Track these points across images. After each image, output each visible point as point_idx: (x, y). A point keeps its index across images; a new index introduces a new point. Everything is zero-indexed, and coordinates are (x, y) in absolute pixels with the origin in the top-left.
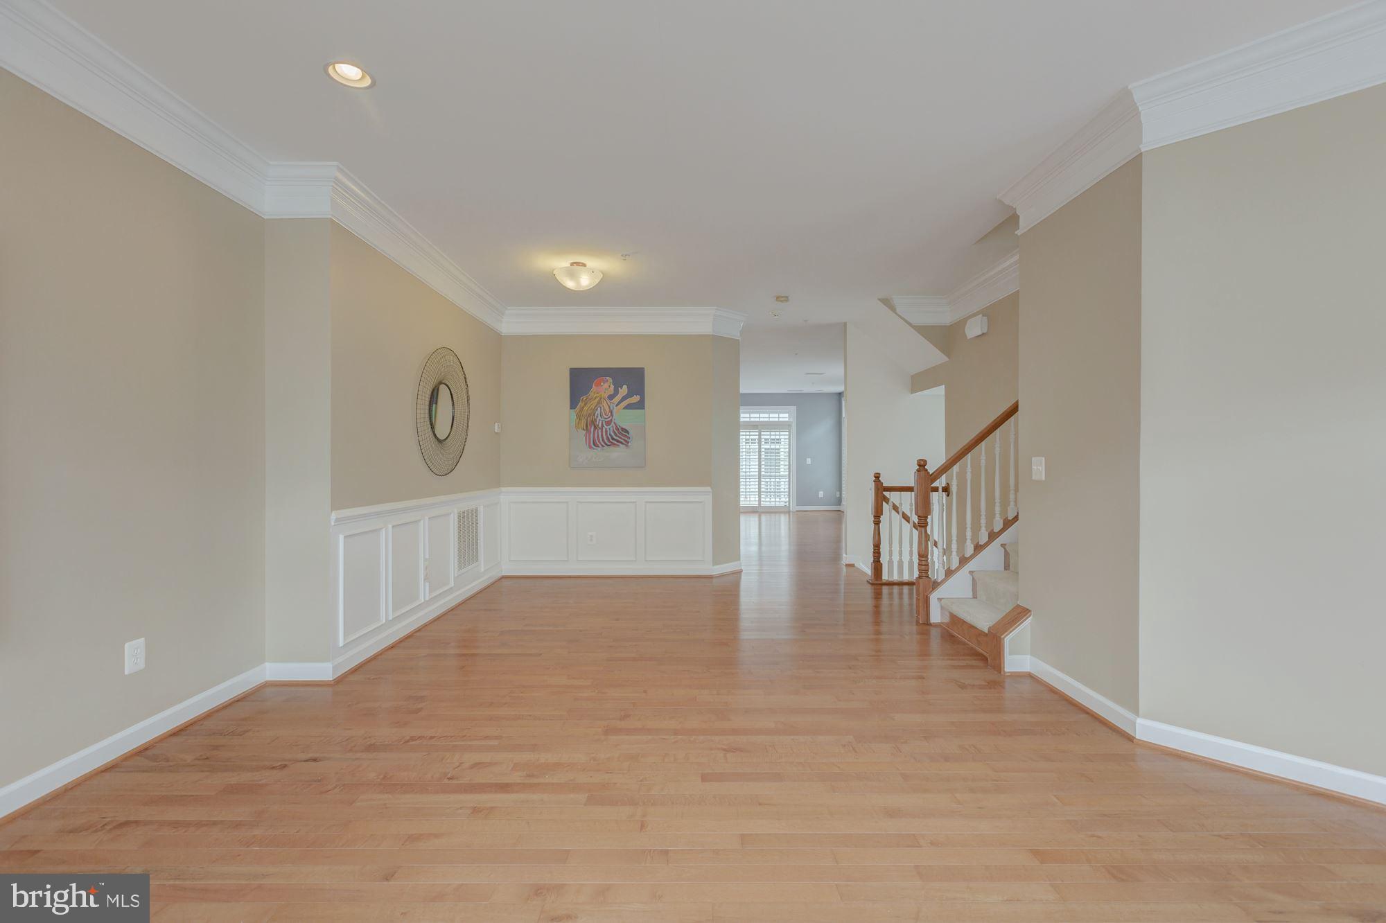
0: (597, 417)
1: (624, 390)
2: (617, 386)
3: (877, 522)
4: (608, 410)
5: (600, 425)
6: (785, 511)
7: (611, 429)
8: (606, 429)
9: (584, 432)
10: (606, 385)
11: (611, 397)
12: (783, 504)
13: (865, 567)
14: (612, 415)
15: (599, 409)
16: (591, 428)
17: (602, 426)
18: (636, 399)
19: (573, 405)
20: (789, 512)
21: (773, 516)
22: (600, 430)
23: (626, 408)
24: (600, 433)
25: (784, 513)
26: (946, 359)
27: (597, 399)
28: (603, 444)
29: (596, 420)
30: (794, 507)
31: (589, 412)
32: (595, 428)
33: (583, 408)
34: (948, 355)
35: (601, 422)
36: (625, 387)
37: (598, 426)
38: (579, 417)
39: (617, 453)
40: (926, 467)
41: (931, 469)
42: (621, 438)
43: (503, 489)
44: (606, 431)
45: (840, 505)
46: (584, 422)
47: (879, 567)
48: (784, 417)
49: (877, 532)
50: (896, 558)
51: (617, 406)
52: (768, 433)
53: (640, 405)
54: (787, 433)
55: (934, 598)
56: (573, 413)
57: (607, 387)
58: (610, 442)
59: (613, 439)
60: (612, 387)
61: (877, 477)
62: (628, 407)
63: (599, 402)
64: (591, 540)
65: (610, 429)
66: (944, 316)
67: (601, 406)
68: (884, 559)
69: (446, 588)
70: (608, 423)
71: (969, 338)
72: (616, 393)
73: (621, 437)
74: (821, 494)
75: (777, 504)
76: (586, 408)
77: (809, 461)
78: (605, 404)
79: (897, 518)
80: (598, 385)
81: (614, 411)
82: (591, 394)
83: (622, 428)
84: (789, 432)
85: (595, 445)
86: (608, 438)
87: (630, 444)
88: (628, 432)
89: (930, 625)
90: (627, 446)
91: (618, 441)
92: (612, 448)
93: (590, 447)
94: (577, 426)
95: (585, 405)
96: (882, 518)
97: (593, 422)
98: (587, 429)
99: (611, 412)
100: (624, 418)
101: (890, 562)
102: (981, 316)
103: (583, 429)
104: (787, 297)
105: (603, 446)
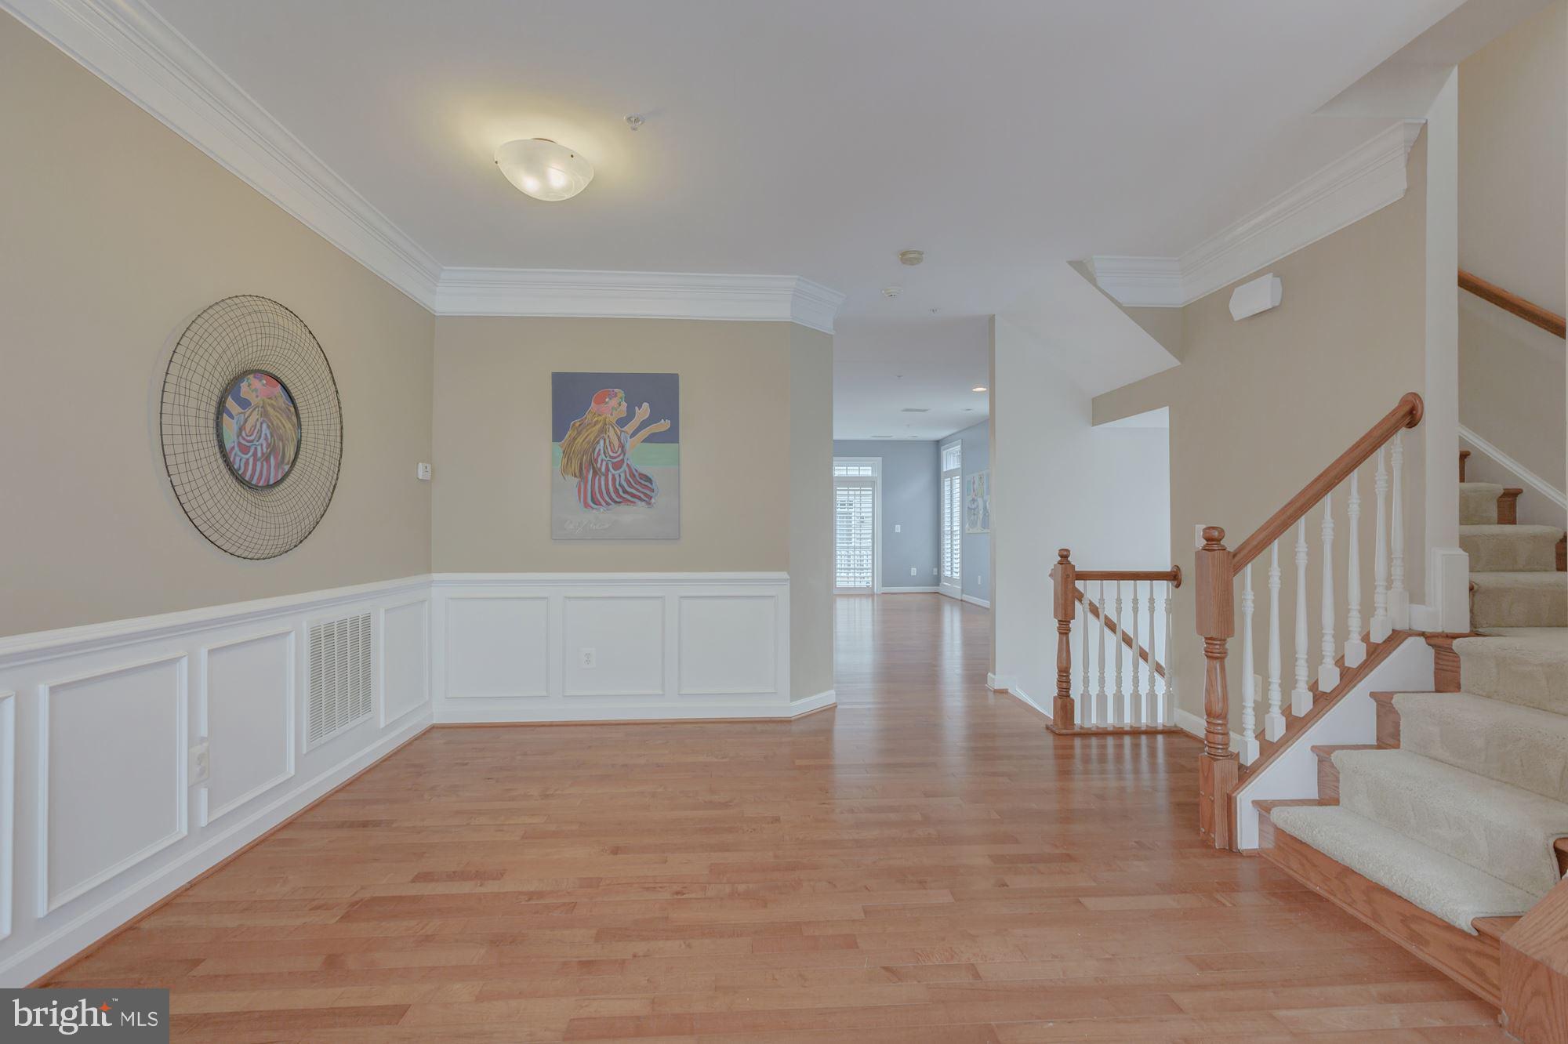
0: (599, 454)
1: (644, 411)
2: (633, 404)
3: (1064, 630)
4: (616, 443)
5: (603, 469)
6: (867, 593)
7: (623, 475)
8: (613, 475)
9: (577, 480)
10: (613, 402)
11: (622, 422)
12: (864, 584)
13: (1045, 706)
14: (624, 452)
15: (602, 442)
16: (588, 471)
17: (607, 469)
18: (664, 425)
19: (558, 436)
20: (872, 595)
21: (852, 600)
22: (603, 478)
23: (645, 441)
24: (603, 483)
25: (867, 596)
26: (1174, 362)
27: (598, 427)
28: (610, 501)
29: (596, 461)
30: (878, 589)
31: (585, 446)
32: (595, 473)
33: (575, 439)
34: (1180, 358)
35: (604, 463)
36: (646, 405)
37: (600, 469)
38: (568, 455)
39: (631, 515)
40: (1222, 542)
41: (1231, 543)
42: (639, 491)
43: (436, 576)
44: (614, 479)
45: (938, 585)
46: (575, 465)
47: (1069, 707)
48: (867, 472)
49: (1064, 646)
50: (1094, 690)
51: (631, 437)
52: (846, 493)
53: (671, 436)
54: (870, 492)
55: (1246, 799)
56: (558, 449)
57: (615, 405)
58: (621, 497)
59: (625, 492)
60: (624, 404)
61: (1064, 556)
62: (650, 439)
63: (603, 430)
64: (588, 661)
65: (621, 474)
66: (1177, 293)
67: (606, 437)
68: (1076, 693)
69: (281, 779)
70: (616, 466)
71: (1236, 320)
72: (630, 415)
73: (640, 488)
74: (914, 571)
75: (857, 584)
76: (580, 440)
77: (898, 528)
78: (611, 433)
79: (1095, 625)
80: (601, 401)
81: (627, 446)
82: (588, 416)
83: (640, 474)
84: (873, 491)
85: (594, 503)
86: (616, 491)
87: (653, 500)
88: (650, 480)
89: (1239, 854)
90: (649, 504)
91: (634, 496)
92: (623, 508)
93: (586, 505)
94: (564, 471)
95: (579, 433)
96: (1073, 624)
97: (592, 463)
98: (581, 474)
99: (622, 446)
100: (643, 457)
101: (1086, 696)
102: (1270, 275)
103: (576, 476)
104: (921, 253)
105: (608, 504)
